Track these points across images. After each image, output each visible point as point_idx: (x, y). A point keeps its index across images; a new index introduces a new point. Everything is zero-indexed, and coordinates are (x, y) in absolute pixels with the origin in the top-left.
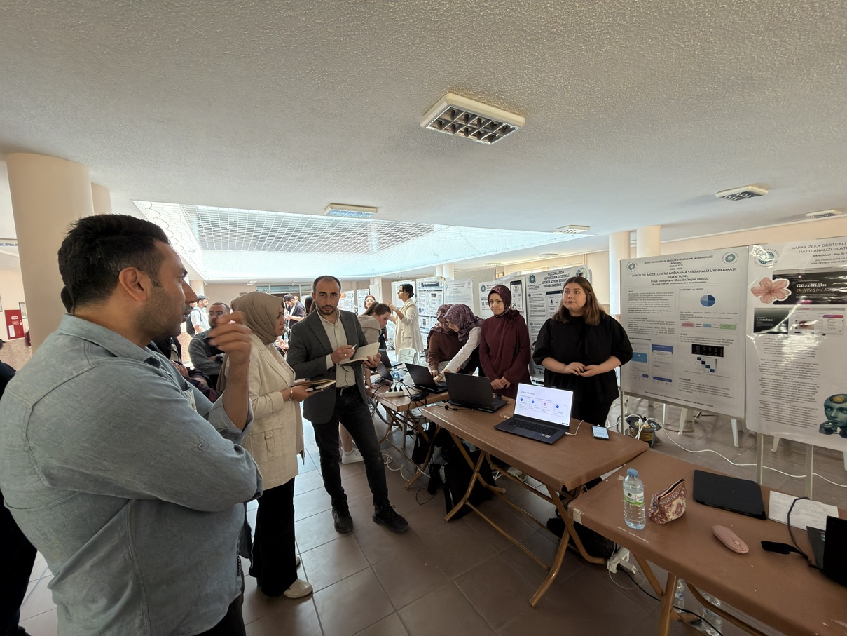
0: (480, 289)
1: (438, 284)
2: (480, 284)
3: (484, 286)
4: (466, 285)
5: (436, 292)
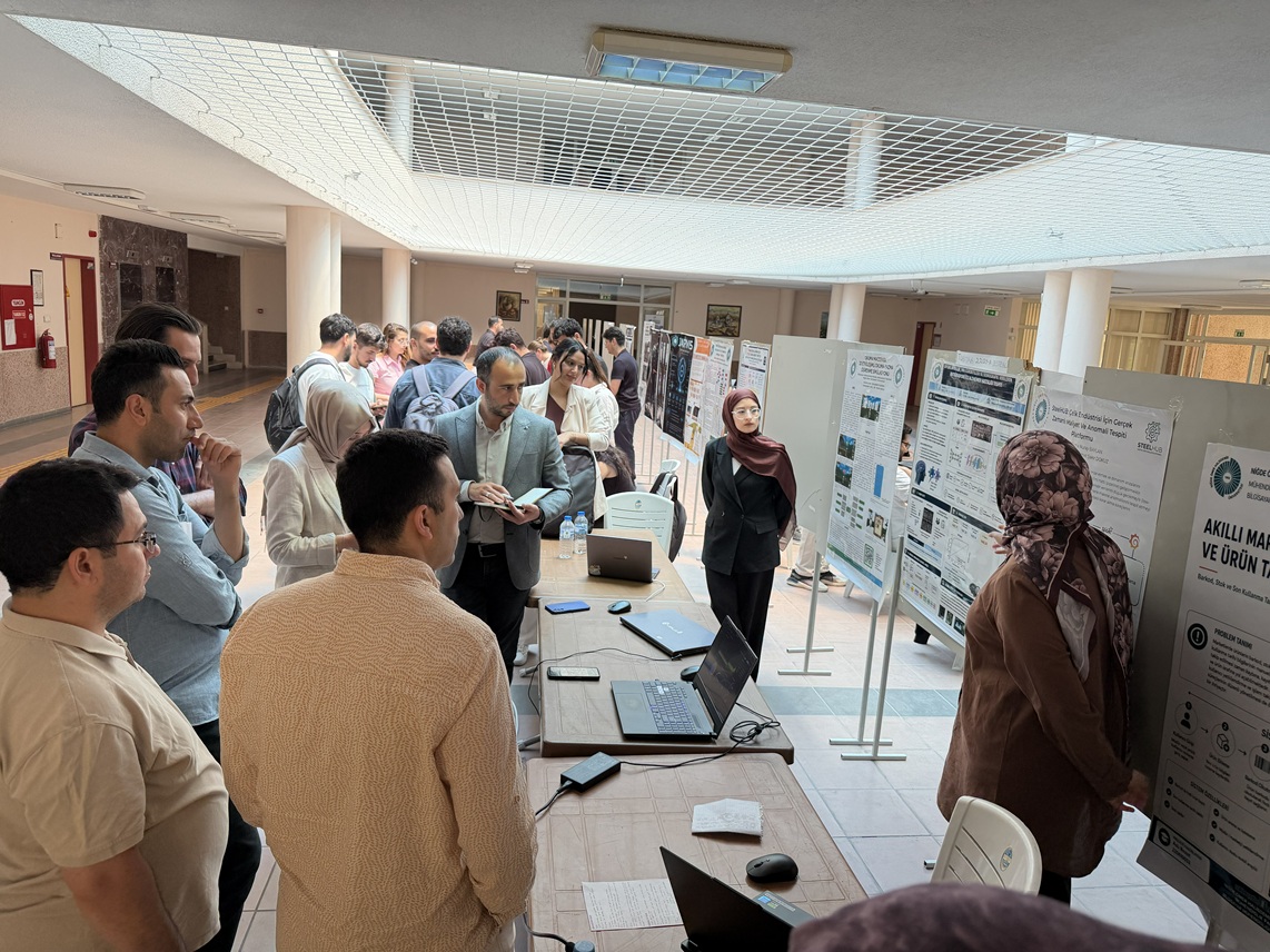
0: (1207, 475)
1: (1006, 390)
2: (1215, 454)
3: (1234, 467)
4: (1139, 434)
5: (993, 421)
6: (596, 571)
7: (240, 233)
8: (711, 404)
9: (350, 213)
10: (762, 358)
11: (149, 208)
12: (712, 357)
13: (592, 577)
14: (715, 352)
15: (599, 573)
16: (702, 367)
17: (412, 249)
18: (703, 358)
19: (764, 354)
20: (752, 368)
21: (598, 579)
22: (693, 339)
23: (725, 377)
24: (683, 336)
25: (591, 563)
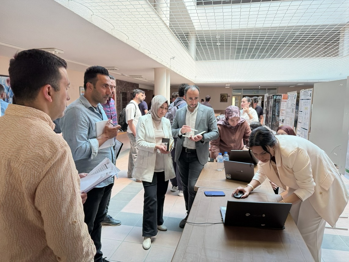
6: (229, 177)
7: (150, 82)
8: (288, 117)
9: (172, 69)
10: (309, 94)
11: (123, 74)
12: (288, 100)
13: (227, 179)
14: (290, 97)
15: (230, 178)
16: (285, 105)
17: (195, 83)
18: (285, 101)
19: (310, 92)
20: (305, 99)
21: (230, 180)
22: (281, 95)
23: (294, 106)
24: (278, 95)
25: (227, 173)
